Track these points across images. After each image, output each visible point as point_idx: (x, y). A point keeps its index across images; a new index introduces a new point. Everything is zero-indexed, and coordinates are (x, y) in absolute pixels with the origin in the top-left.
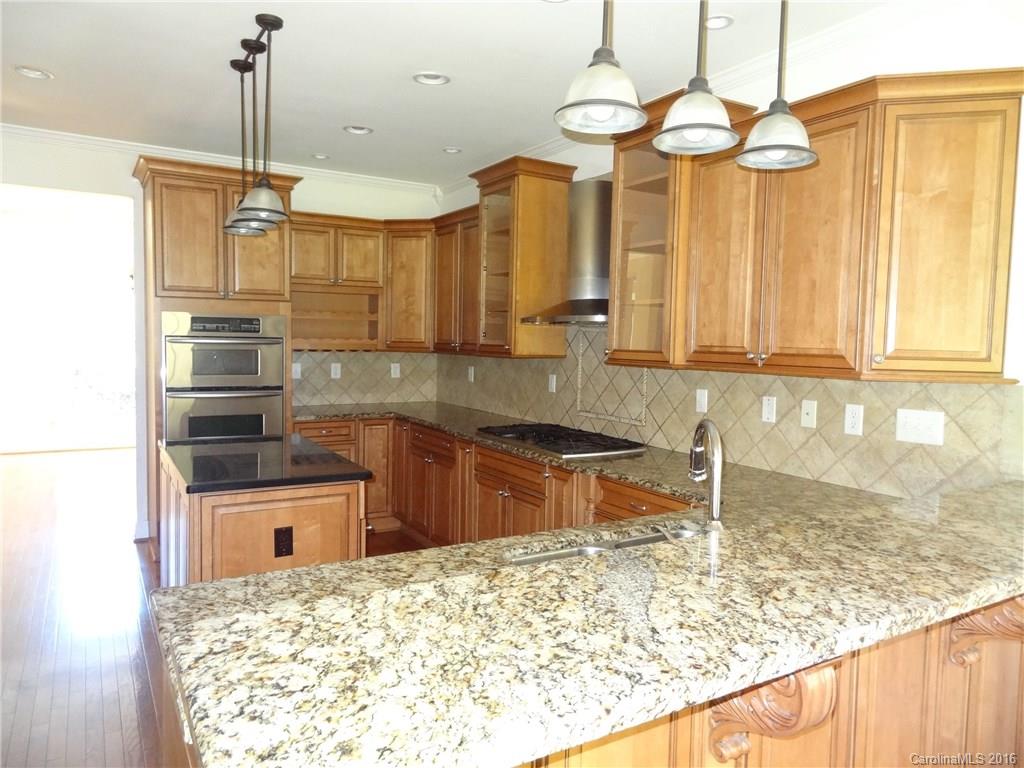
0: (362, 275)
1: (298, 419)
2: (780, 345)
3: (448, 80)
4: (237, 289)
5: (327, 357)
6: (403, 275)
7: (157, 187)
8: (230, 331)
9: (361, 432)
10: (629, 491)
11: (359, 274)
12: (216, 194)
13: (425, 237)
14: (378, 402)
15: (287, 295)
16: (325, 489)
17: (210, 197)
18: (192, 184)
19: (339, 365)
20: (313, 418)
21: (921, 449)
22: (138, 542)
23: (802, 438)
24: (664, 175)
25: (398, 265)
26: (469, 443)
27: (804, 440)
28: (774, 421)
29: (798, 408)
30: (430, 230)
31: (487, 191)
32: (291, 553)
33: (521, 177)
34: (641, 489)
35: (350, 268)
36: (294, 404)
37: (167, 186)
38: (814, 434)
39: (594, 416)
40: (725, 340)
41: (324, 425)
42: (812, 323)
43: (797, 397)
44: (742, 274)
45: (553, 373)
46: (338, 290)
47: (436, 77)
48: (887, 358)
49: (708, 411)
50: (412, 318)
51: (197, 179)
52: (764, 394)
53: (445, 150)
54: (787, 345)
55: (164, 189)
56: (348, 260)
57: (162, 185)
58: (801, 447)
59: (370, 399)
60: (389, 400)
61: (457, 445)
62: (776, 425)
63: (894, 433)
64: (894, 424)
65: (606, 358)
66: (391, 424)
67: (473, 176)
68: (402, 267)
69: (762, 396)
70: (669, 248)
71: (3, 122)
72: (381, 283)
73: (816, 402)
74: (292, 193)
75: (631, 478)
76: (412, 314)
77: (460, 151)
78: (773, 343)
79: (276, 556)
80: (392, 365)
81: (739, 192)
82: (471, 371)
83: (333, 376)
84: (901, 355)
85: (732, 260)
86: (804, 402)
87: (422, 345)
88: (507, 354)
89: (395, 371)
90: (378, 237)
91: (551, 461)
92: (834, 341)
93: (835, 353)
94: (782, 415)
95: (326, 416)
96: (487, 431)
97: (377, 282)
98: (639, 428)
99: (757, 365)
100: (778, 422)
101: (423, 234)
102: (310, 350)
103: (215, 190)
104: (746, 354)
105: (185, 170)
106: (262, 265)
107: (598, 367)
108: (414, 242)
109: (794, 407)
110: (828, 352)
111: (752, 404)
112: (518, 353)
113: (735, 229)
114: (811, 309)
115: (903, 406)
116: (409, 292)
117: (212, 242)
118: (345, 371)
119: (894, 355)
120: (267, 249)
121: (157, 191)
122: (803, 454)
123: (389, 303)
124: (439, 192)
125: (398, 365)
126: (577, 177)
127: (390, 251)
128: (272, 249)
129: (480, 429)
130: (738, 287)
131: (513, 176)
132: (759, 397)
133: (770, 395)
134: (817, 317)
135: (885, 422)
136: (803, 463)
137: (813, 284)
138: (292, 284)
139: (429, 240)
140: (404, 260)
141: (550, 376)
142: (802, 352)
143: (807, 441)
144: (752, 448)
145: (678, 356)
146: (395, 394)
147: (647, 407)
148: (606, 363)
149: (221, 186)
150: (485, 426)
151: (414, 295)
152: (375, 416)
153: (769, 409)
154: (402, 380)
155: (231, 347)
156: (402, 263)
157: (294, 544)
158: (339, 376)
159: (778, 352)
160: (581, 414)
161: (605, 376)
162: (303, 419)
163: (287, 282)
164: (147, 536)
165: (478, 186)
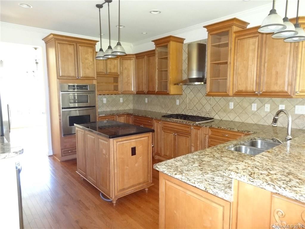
0: (114, 71)
1: (100, 116)
2: (266, 89)
3: (160, 12)
4: (81, 76)
5: (102, 97)
6: (126, 71)
7: (57, 44)
8: (80, 89)
9: (117, 119)
10: (222, 131)
11: (113, 71)
12: (74, 46)
13: (133, 59)
14: (117, 110)
15: (96, 78)
16: (143, 135)
17: (72, 47)
18: (67, 43)
19: (106, 99)
20: (104, 115)
21: (302, 116)
22: (49, 156)
23: (265, 114)
24: (227, 42)
25: (124, 68)
26: (160, 120)
27: (265, 115)
28: (256, 110)
29: (264, 106)
30: (133, 57)
31: (158, 46)
32: (135, 154)
33: (171, 42)
34: (227, 130)
35: (110, 69)
36: (98, 111)
37: (59, 43)
38: (269, 113)
39: (194, 111)
40: (247, 89)
41: (107, 117)
42: (277, 83)
43: (263, 103)
44: (253, 70)
45: (177, 99)
46: (107, 76)
47: (157, 11)
48: (300, 92)
49: (234, 108)
50: (129, 84)
51: (68, 41)
52: (253, 103)
53: (142, 33)
54: (268, 89)
55: (59, 45)
56: (110, 67)
57: (58, 43)
58: (265, 117)
59: (114, 109)
60: (120, 109)
61: (154, 121)
62: (256, 111)
63: (294, 112)
64: (295, 110)
65: (206, 94)
66: (125, 116)
67: (153, 41)
68: (126, 68)
69: (252, 103)
70: (229, 63)
71: (1, 21)
72: (119, 73)
73: (269, 105)
74: (96, 45)
75: (222, 127)
76: (129, 83)
77: (147, 33)
78: (264, 89)
79: (132, 155)
80: (121, 99)
81: (252, 47)
82: (146, 99)
83: (104, 102)
84: (303, 91)
85: (249, 66)
86: (266, 105)
87: (132, 92)
88: (168, 94)
89: (121, 100)
90: (118, 59)
91: (193, 124)
92: (284, 88)
93: (284, 91)
94: (258, 109)
95: (108, 115)
96: (164, 116)
97: (118, 73)
98: (209, 114)
99: (258, 95)
100: (257, 110)
101: (132, 58)
102: (100, 95)
103: (74, 45)
104: (255, 92)
105: (64, 38)
106: (88, 68)
107: (194, 97)
108: (129, 61)
109: (263, 106)
110: (282, 91)
111: (249, 106)
112: (171, 94)
113: (250, 58)
114: (276, 79)
115: (297, 105)
116: (128, 76)
117: (73, 61)
118: (107, 101)
119: (301, 91)
120: (89, 63)
121: (57, 45)
122: (265, 118)
123: (122, 79)
124: (132, 45)
125: (122, 98)
126: (185, 42)
127: (121, 64)
128: (91, 64)
129: (162, 116)
130: (252, 74)
131: (168, 42)
132: (251, 104)
133: (254, 103)
134: (278, 82)
135: (291, 109)
136: (265, 121)
137: (277, 73)
138: (97, 74)
139: (134, 61)
140: (126, 66)
141: (177, 100)
142: (273, 91)
143: (267, 115)
144: (249, 118)
145: (231, 93)
146: (121, 107)
147: (212, 108)
148: (206, 96)
149: (75, 44)
150: (163, 115)
151: (129, 77)
152: (120, 114)
153: (254, 107)
154: (123, 103)
155: (81, 94)
156: (125, 67)
157: (136, 152)
158: (106, 102)
159: (265, 91)
160: (189, 110)
161: (197, 100)
162: (101, 116)
163: (96, 74)
164: (52, 154)
165: (155, 44)
